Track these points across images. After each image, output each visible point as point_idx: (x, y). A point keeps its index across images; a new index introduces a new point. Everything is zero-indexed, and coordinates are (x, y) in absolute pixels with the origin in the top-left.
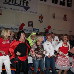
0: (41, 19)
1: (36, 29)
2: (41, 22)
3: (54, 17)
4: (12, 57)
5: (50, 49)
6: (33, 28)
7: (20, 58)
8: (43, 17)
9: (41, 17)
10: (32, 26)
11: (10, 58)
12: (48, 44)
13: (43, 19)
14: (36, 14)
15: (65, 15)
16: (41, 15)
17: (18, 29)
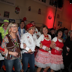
1: (12, 20)
2: (17, 13)
3: (30, 10)
5: (30, 43)
6: (9, 18)
8: (19, 9)
9: (17, 9)
12: (28, 37)
13: (19, 11)
14: (13, 5)
15: (40, 9)
16: (18, 7)
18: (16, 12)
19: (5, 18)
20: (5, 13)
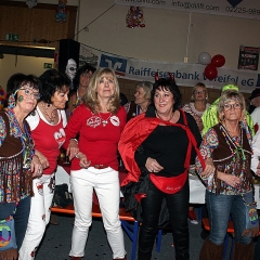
4: (130, 178)
7: (159, 183)
11: (121, 182)
17: (201, 77)
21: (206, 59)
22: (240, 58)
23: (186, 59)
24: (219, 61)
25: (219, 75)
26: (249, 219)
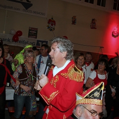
0: (52, 25)
2: (51, 30)
3: (74, 22)
6: (38, 39)
8: (54, 22)
9: (52, 22)
10: (35, 35)
13: (55, 25)
15: (93, 20)
16: (52, 19)
17: (11, 40)
18: (49, 27)
19: (30, 38)
20: (31, 30)
21: (14, 32)
22: (29, 32)
23: (4, 32)
24: (19, 33)
25: (19, 40)
26: (32, 107)
